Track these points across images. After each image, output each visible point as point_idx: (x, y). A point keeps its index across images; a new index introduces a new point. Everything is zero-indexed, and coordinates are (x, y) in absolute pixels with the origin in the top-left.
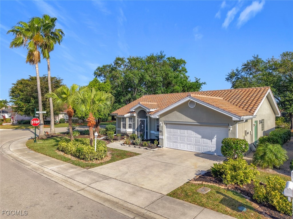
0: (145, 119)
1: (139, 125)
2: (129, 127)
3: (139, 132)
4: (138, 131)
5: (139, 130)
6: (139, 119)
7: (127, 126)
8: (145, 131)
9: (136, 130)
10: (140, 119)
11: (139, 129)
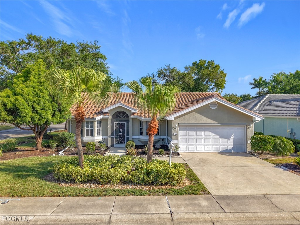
0: (126, 123)
1: (115, 130)
2: (97, 133)
3: (115, 139)
4: (113, 138)
5: (115, 136)
6: (115, 123)
7: (95, 132)
8: (126, 136)
9: (109, 137)
10: (117, 122)
11: (115, 134)
